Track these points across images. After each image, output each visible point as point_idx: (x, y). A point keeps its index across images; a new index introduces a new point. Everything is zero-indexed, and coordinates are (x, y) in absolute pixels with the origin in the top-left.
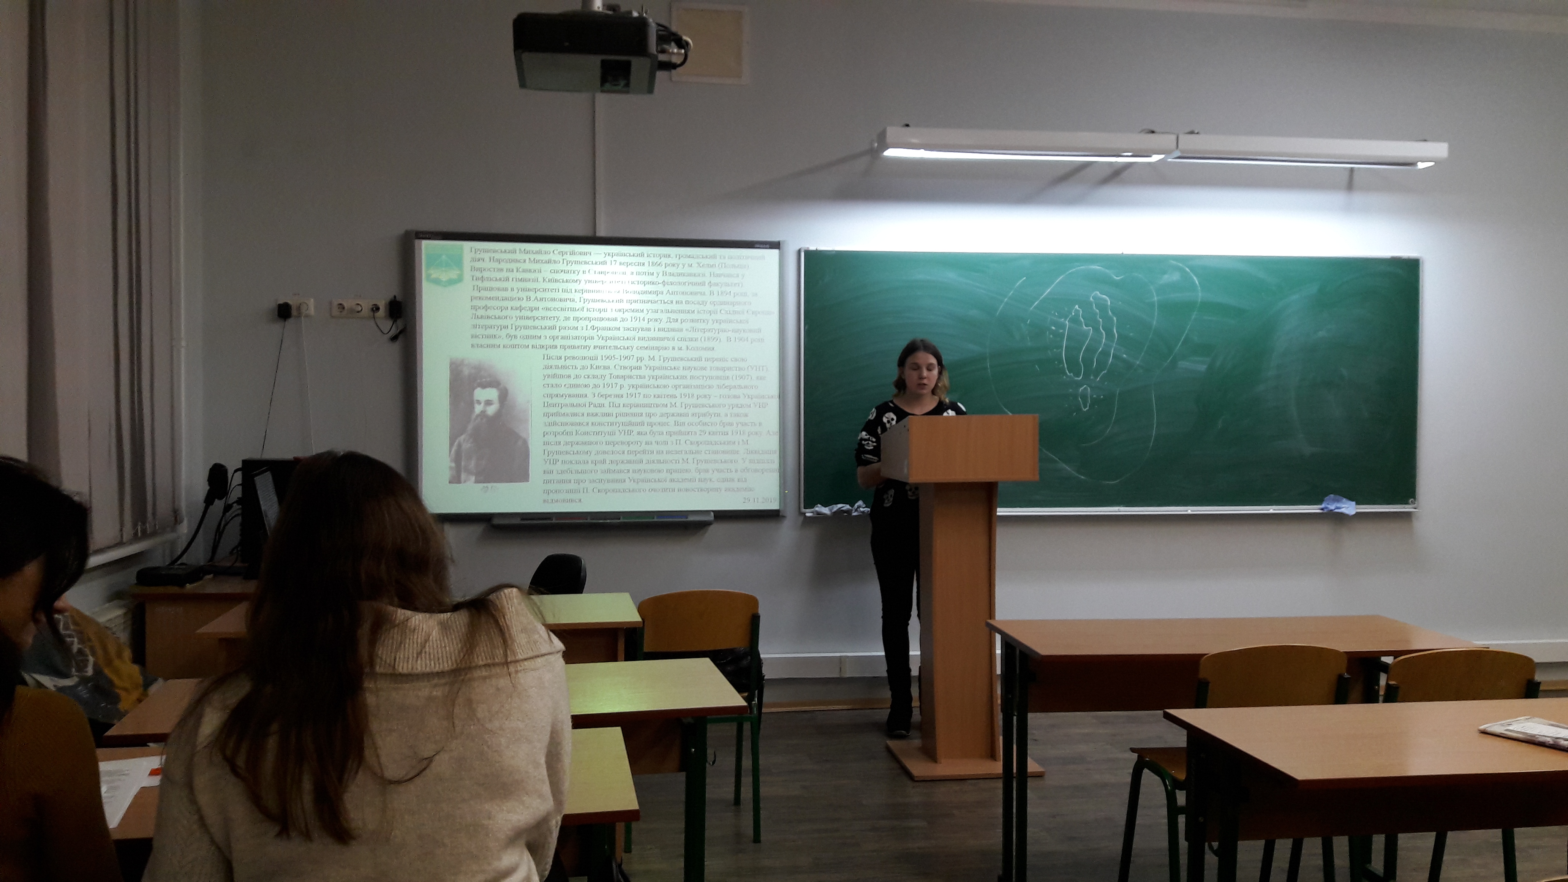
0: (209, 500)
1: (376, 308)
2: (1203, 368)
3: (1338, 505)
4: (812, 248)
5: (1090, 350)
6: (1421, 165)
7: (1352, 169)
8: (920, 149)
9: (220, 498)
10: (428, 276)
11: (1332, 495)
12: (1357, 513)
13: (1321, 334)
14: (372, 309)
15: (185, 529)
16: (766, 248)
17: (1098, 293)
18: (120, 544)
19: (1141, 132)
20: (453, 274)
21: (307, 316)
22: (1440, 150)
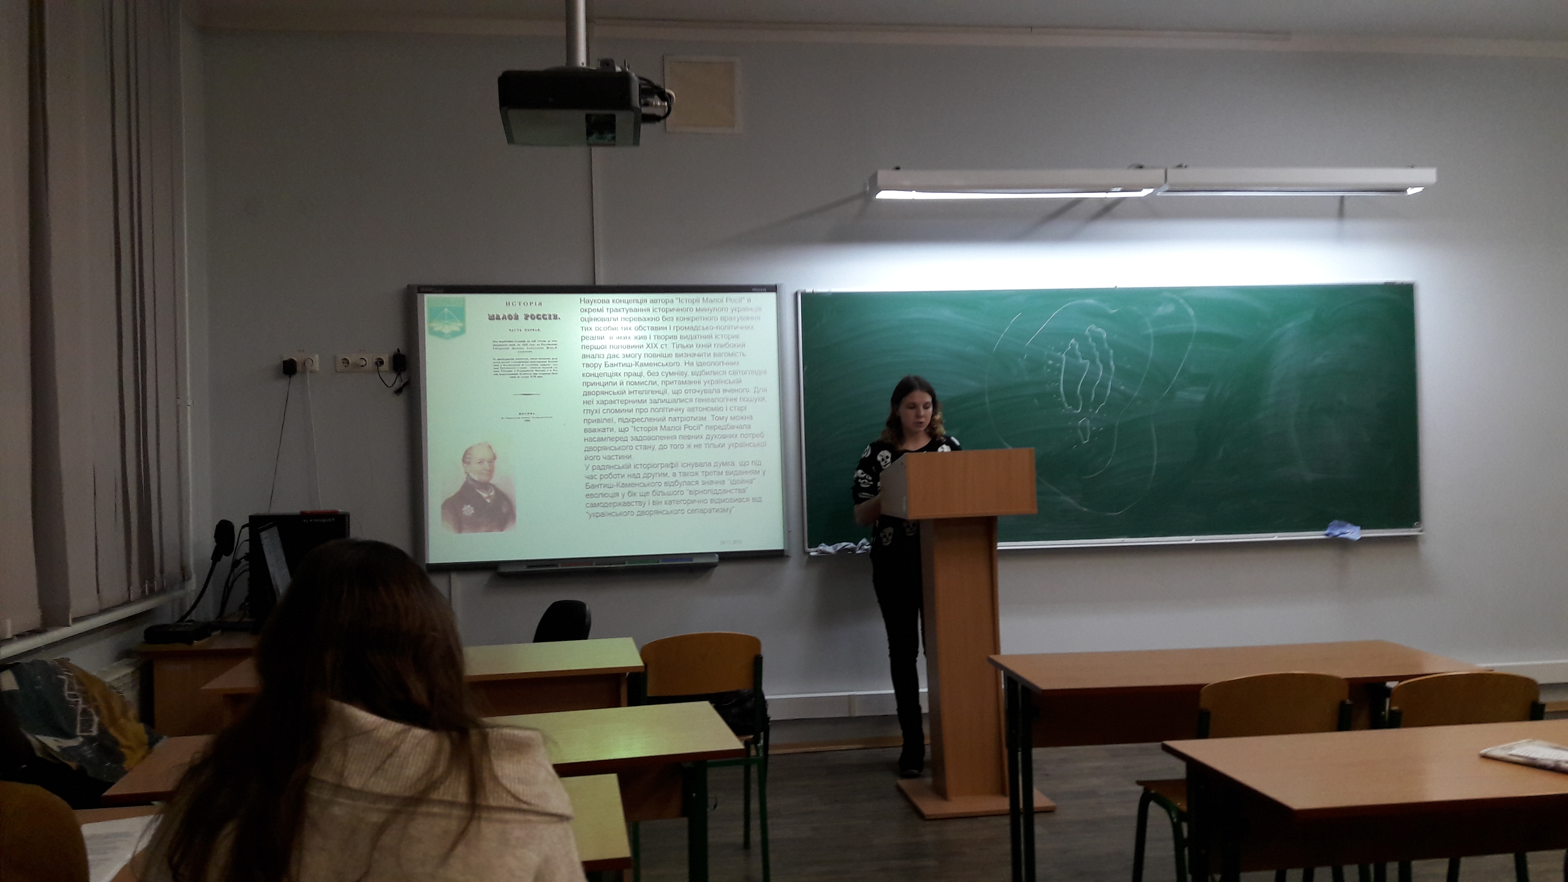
0: (216, 557)
1: (380, 362)
2: (1201, 398)
3: (1343, 530)
4: (809, 290)
5: (1088, 383)
6: (1410, 191)
7: (1342, 197)
8: (911, 191)
9: (227, 554)
10: (431, 329)
11: (1336, 522)
12: (1362, 539)
13: (1319, 360)
14: (376, 363)
15: (193, 585)
16: (764, 291)
17: (1093, 327)
18: (128, 603)
19: (1130, 167)
20: (455, 327)
21: (311, 372)
22: (1429, 175)
